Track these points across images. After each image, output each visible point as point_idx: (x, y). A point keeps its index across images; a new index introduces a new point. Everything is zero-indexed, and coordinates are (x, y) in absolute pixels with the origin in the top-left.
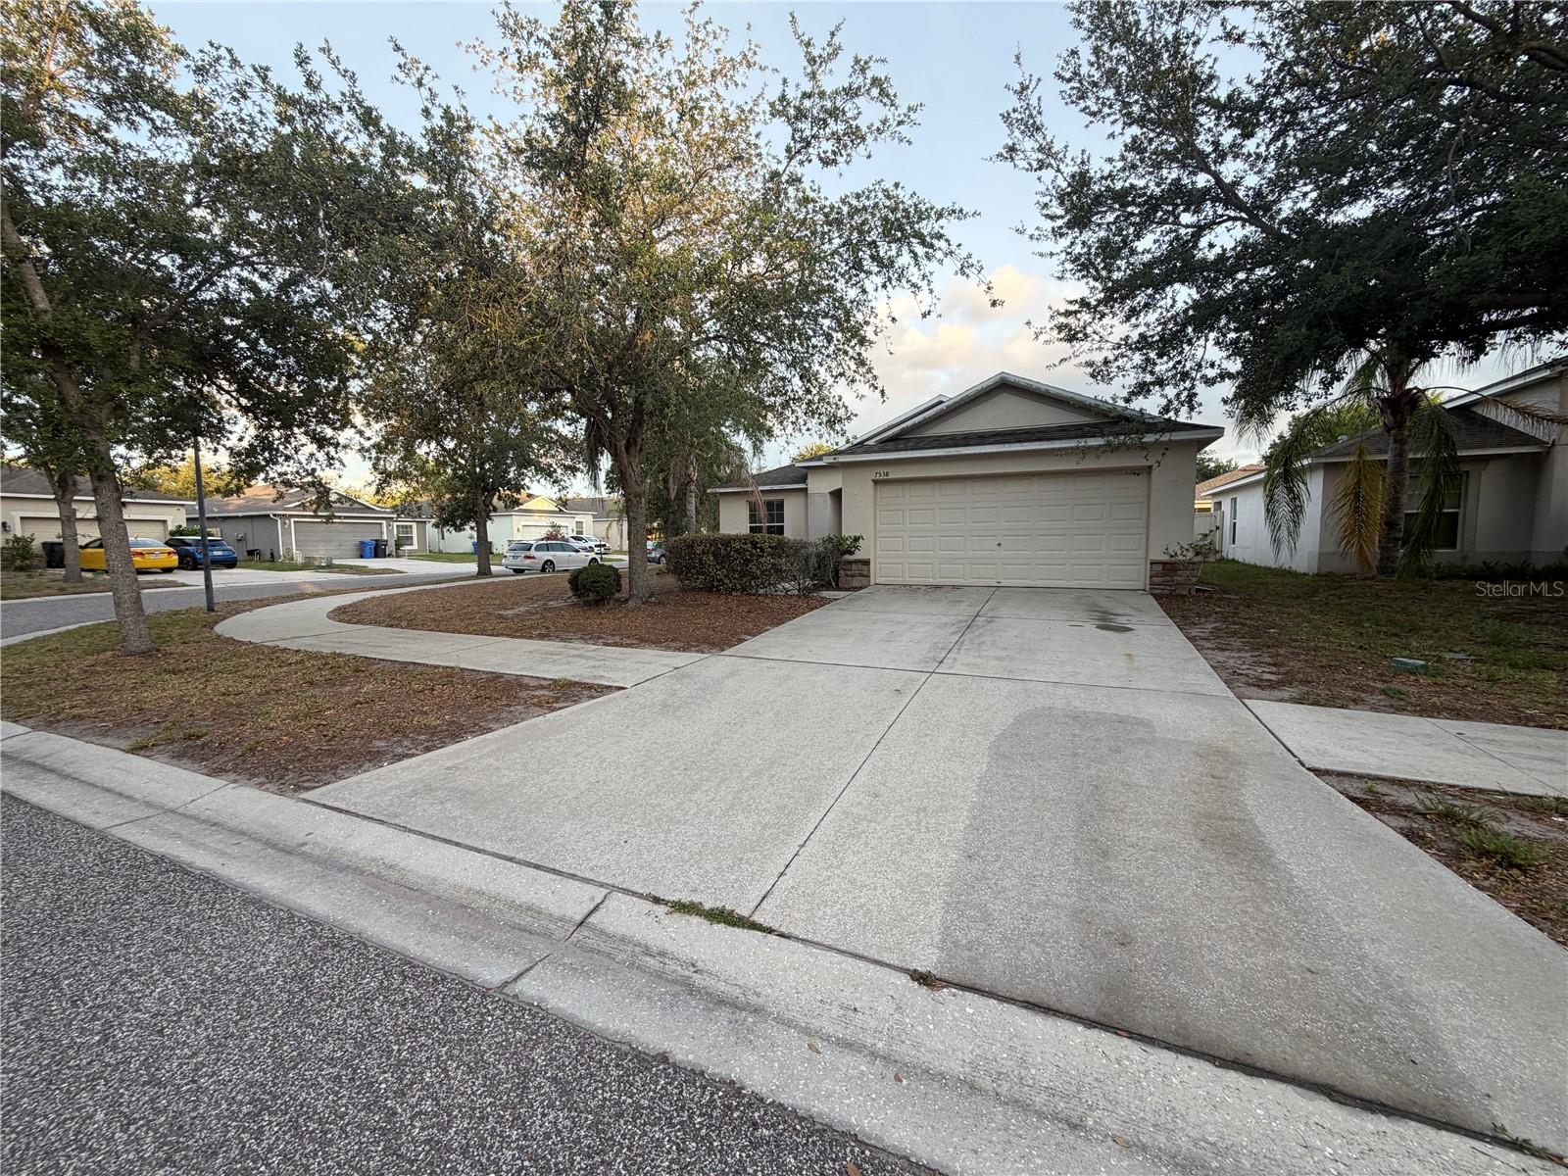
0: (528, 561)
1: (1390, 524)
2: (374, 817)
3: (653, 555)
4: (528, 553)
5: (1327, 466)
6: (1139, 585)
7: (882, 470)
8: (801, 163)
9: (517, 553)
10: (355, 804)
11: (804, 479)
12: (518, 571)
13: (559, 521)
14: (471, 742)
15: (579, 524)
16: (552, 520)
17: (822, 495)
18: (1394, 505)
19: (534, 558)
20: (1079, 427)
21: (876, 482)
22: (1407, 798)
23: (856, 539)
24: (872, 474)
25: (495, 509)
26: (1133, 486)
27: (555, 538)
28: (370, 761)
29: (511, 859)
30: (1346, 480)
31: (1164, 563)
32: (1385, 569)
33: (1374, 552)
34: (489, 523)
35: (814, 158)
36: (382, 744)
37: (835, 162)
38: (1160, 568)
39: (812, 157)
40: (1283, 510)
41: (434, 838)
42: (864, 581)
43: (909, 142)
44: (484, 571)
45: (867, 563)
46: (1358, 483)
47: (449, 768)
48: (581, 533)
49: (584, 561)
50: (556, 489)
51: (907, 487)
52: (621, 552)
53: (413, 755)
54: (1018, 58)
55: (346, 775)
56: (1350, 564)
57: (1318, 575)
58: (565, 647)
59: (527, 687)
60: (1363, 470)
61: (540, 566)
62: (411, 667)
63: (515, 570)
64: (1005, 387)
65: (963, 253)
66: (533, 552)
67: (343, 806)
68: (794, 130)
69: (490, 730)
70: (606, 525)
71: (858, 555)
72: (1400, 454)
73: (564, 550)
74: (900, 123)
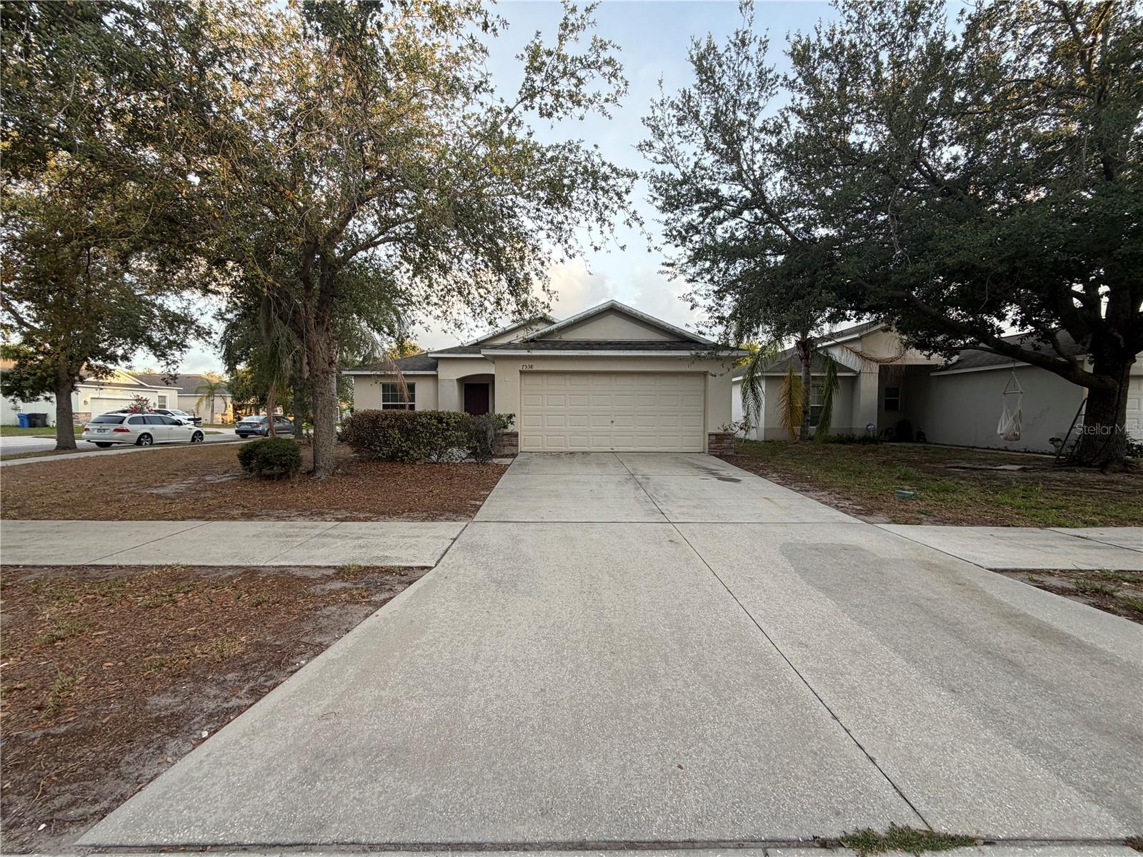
0: (120, 434)
1: (805, 412)
2: (283, 839)
3: (260, 428)
4: (119, 426)
5: (767, 378)
6: (700, 449)
7: (528, 363)
8: (526, 108)
9: (104, 426)
10: (219, 825)
11: (434, 367)
12: (104, 445)
13: (143, 395)
14: (310, 670)
15: (163, 398)
16: (136, 393)
17: (451, 380)
18: (807, 402)
19: (127, 431)
20: (662, 343)
21: (521, 372)
22: (1054, 581)
23: (510, 417)
24: (520, 366)
25: (82, 380)
26: (696, 384)
27: (141, 411)
28: (172, 735)
29: (582, 846)
30: (783, 387)
31: (716, 435)
32: (805, 437)
33: (797, 429)
34: (73, 394)
35: (537, 106)
36: (165, 701)
37: (550, 115)
38: (714, 438)
39: (535, 105)
40: (751, 402)
41: (427, 847)
42: (513, 450)
43: (610, 118)
44: (66, 445)
45: (516, 435)
46: (790, 388)
47: (324, 717)
48: (164, 406)
49: (188, 435)
50: (163, 363)
51: (545, 377)
52: (224, 424)
53: (240, 710)
54: (660, 82)
55: (148, 772)
56: (784, 435)
57: (765, 441)
58: (292, 527)
59: (313, 582)
60: (792, 383)
61: (135, 440)
62: (93, 572)
63: (98, 444)
64: (613, 310)
65: (631, 209)
66: (126, 425)
67: (199, 838)
68: (527, 79)
69: (321, 648)
70: (197, 400)
71: (510, 428)
72: (808, 373)
73: (164, 423)
74: (607, 100)
